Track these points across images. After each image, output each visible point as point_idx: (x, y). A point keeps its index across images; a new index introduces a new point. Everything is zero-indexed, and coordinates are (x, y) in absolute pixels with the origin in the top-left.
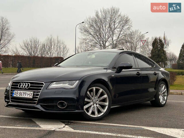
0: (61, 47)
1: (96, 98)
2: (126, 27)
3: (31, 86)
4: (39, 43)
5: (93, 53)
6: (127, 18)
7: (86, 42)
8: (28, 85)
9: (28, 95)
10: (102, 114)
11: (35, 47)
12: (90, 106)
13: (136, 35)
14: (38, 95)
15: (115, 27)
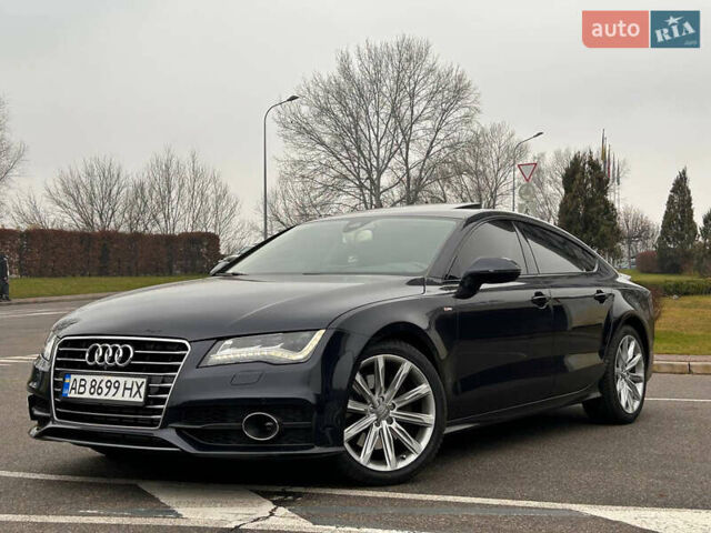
0: (208, 192)
1: (388, 400)
2: (456, 115)
3: (137, 357)
4: (122, 178)
5: (365, 221)
6: (460, 80)
7: (305, 173)
8: (126, 352)
9: (128, 390)
10: (412, 458)
11: (108, 196)
12: (367, 431)
13: (495, 146)
14: (166, 390)
15: (415, 113)
